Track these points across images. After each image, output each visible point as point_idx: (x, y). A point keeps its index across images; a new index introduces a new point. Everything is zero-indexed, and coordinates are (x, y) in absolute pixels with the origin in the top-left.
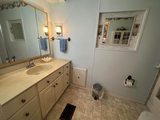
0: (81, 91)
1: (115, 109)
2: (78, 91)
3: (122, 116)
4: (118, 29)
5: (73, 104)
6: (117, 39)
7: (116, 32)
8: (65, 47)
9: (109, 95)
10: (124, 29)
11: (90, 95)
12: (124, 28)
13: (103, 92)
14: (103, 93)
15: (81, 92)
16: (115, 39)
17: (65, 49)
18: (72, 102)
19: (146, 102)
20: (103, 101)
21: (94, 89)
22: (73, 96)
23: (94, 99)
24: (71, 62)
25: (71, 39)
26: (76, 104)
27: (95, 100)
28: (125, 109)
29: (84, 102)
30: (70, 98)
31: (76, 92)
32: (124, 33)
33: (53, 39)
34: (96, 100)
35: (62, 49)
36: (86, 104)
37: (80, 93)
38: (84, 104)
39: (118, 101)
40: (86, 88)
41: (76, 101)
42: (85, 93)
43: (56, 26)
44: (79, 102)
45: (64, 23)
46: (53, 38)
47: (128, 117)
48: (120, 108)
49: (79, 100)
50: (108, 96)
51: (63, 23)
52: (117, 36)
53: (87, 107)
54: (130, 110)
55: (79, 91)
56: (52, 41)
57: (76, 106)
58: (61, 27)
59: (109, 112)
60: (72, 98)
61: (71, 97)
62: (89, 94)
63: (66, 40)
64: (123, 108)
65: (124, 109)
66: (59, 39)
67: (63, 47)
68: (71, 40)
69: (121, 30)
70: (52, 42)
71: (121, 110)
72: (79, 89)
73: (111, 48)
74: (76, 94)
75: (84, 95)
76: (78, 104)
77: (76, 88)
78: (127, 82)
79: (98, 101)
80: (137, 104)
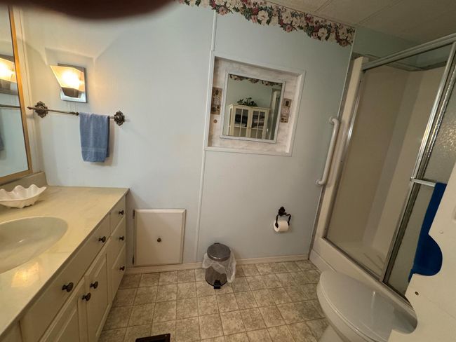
0: (169, 279)
1: (266, 292)
2: (160, 284)
3: (283, 302)
4: (241, 101)
5: (156, 332)
6: (241, 126)
7: (238, 107)
8: (104, 143)
9: (244, 265)
10: (253, 104)
11: (201, 282)
12: (251, 100)
13: (234, 260)
14: (234, 264)
15: (170, 283)
16: (237, 126)
17: (103, 150)
18: (151, 327)
19: (309, 255)
20: (237, 283)
21: (213, 259)
22: (149, 307)
23: (215, 288)
24: (128, 195)
25: (125, 118)
26: (166, 326)
27: (217, 290)
28: (282, 283)
29: (188, 310)
30: (139, 317)
31: (154, 289)
32: (254, 112)
33: (41, 110)
34: (219, 288)
35: (92, 150)
36: (196, 314)
37: (170, 286)
38: (192, 314)
39: (266, 270)
40: (184, 267)
41: (164, 319)
42: (184, 280)
43: (59, 65)
44: (174, 317)
45: (98, 58)
46: (40, 107)
47: (291, 298)
48: (274, 284)
49: (173, 310)
50: (243, 267)
51: (91, 59)
52: (240, 118)
53: (201, 319)
54: (290, 283)
55: (163, 281)
56: (32, 117)
57: (169, 335)
58: (84, 70)
59: (256, 306)
60: (145, 313)
61: (143, 311)
62: (197, 280)
63: (109, 118)
64: (278, 283)
65: (281, 285)
66: (77, 114)
67: (95, 142)
68: (129, 121)
69: (246, 104)
70: (37, 123)
71: (276, 288)
72: (163, 277)
73: (243, 149)
74: (158, 294)
75: (184, 287)
76: (174, 322)
77: (153, 275)
78: (279, 223)
79: (224, 289)
80: (297, 263)
